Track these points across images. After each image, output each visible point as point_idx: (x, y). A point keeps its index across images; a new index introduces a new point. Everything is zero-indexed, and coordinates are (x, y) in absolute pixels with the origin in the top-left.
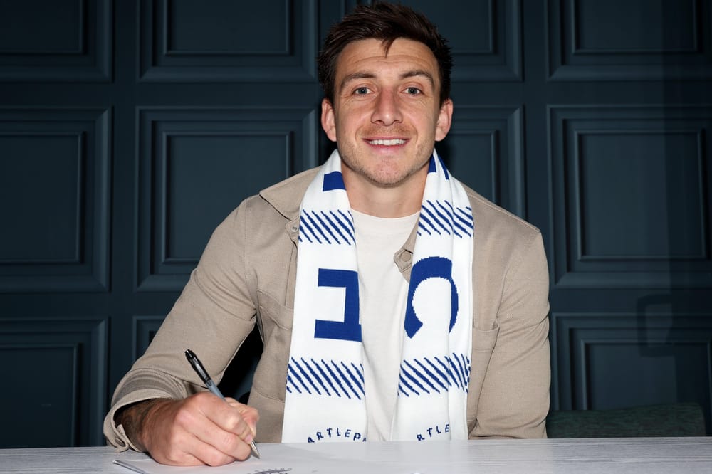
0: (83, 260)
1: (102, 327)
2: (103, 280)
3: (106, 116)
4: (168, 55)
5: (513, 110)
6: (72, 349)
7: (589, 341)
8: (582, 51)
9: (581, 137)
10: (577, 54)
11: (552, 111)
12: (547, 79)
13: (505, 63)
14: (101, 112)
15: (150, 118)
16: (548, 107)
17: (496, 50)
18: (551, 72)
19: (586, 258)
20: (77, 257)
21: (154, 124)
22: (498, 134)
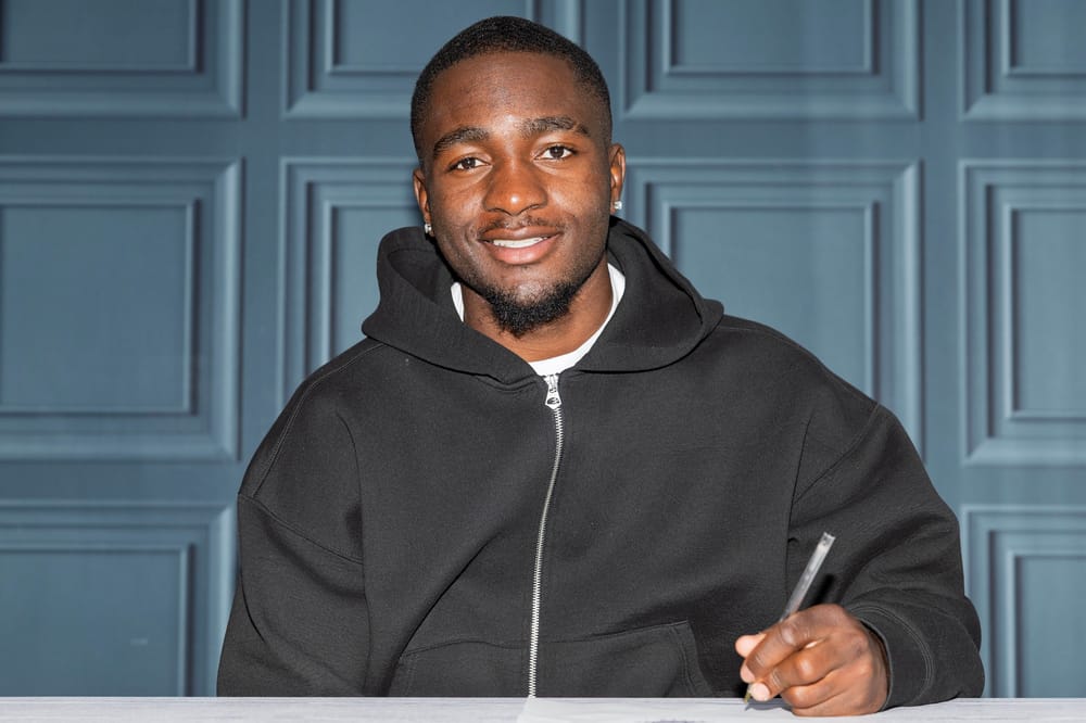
1: (227, 518)
2: (228, 443)
3: (231, 176)
4: (334, 74)
5: (902, 168)
6: (177, 552)
7: (1021, 552)
8: (1018, 70)
9: (1015, 215)
10: (1012, 76)
11: (969, 171)
12: (961, 117)
13: (891, 90)
14: (223, 167)
15: (303, 178)
16: (962, 164)
17: (876, 68)
18: (968, 105)
19: (1020, 414)
20: (186, 404)
21: (310, 187)
22: (876, 208)
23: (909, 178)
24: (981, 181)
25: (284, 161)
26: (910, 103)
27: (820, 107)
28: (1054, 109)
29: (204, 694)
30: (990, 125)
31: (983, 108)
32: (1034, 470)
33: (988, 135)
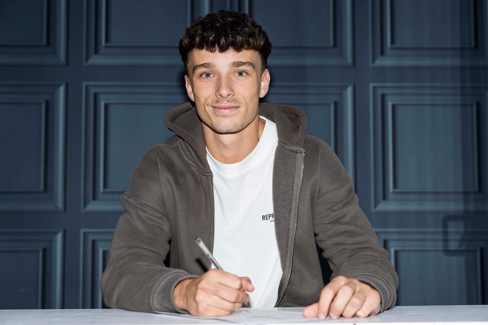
0: (46, 190)
1: (59, 237)
2: (60, 204)
3: (62, 90)
4: (106, 47)
5: (346, 87)
6: (38, 251)
7: (397, 249)
8: (395, 46)
9: (394, 106)
10: (392, 48)
11: (374, 88)
12: (371, 65)
13: (342, 54)
14: (58, 86)
15: (93, 91)
16: (371, 85)
17: (335, 45)
18: (374, 61)
19: (396, 190)
20: (42, 188)
21: (96, 95)
22: (336, 104)
23: (349, 91)
24: (380, 92)
25: (84, 84)
26: (349, 60)
27: (310, 61)
28: (409, 62)
29: (55, 308)
30: (382, 69)
31: (380, 62)
32: (402, 214)
33: (381, 73)
